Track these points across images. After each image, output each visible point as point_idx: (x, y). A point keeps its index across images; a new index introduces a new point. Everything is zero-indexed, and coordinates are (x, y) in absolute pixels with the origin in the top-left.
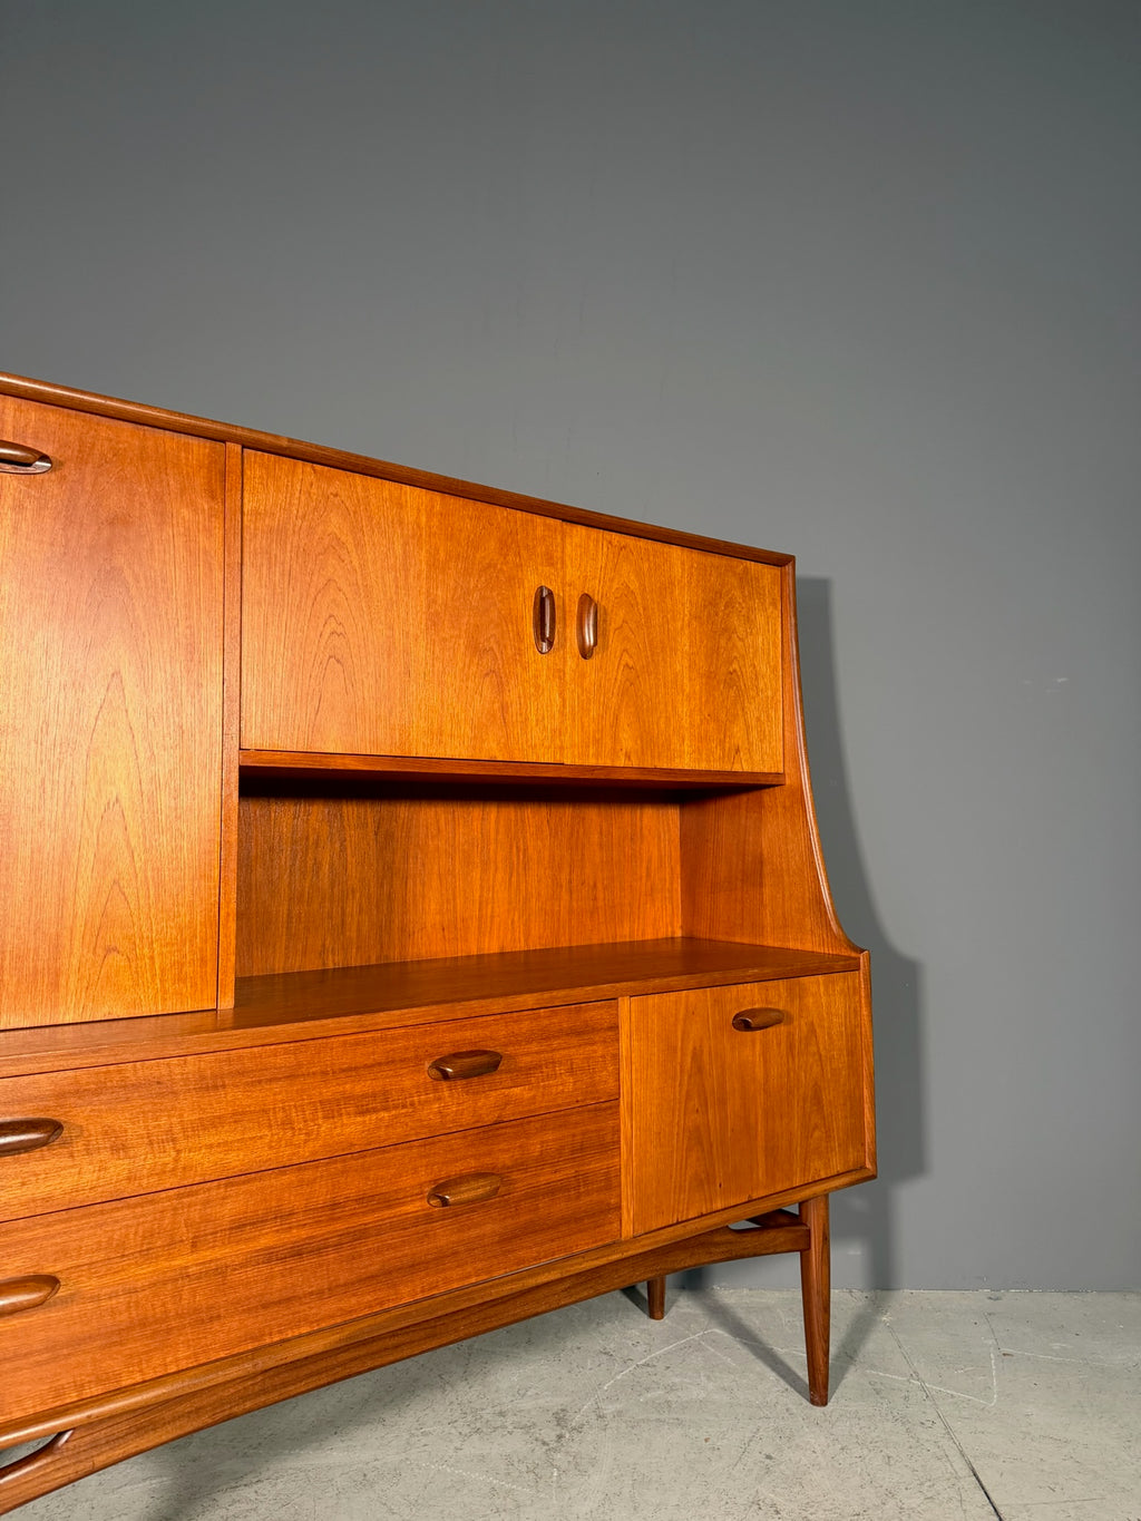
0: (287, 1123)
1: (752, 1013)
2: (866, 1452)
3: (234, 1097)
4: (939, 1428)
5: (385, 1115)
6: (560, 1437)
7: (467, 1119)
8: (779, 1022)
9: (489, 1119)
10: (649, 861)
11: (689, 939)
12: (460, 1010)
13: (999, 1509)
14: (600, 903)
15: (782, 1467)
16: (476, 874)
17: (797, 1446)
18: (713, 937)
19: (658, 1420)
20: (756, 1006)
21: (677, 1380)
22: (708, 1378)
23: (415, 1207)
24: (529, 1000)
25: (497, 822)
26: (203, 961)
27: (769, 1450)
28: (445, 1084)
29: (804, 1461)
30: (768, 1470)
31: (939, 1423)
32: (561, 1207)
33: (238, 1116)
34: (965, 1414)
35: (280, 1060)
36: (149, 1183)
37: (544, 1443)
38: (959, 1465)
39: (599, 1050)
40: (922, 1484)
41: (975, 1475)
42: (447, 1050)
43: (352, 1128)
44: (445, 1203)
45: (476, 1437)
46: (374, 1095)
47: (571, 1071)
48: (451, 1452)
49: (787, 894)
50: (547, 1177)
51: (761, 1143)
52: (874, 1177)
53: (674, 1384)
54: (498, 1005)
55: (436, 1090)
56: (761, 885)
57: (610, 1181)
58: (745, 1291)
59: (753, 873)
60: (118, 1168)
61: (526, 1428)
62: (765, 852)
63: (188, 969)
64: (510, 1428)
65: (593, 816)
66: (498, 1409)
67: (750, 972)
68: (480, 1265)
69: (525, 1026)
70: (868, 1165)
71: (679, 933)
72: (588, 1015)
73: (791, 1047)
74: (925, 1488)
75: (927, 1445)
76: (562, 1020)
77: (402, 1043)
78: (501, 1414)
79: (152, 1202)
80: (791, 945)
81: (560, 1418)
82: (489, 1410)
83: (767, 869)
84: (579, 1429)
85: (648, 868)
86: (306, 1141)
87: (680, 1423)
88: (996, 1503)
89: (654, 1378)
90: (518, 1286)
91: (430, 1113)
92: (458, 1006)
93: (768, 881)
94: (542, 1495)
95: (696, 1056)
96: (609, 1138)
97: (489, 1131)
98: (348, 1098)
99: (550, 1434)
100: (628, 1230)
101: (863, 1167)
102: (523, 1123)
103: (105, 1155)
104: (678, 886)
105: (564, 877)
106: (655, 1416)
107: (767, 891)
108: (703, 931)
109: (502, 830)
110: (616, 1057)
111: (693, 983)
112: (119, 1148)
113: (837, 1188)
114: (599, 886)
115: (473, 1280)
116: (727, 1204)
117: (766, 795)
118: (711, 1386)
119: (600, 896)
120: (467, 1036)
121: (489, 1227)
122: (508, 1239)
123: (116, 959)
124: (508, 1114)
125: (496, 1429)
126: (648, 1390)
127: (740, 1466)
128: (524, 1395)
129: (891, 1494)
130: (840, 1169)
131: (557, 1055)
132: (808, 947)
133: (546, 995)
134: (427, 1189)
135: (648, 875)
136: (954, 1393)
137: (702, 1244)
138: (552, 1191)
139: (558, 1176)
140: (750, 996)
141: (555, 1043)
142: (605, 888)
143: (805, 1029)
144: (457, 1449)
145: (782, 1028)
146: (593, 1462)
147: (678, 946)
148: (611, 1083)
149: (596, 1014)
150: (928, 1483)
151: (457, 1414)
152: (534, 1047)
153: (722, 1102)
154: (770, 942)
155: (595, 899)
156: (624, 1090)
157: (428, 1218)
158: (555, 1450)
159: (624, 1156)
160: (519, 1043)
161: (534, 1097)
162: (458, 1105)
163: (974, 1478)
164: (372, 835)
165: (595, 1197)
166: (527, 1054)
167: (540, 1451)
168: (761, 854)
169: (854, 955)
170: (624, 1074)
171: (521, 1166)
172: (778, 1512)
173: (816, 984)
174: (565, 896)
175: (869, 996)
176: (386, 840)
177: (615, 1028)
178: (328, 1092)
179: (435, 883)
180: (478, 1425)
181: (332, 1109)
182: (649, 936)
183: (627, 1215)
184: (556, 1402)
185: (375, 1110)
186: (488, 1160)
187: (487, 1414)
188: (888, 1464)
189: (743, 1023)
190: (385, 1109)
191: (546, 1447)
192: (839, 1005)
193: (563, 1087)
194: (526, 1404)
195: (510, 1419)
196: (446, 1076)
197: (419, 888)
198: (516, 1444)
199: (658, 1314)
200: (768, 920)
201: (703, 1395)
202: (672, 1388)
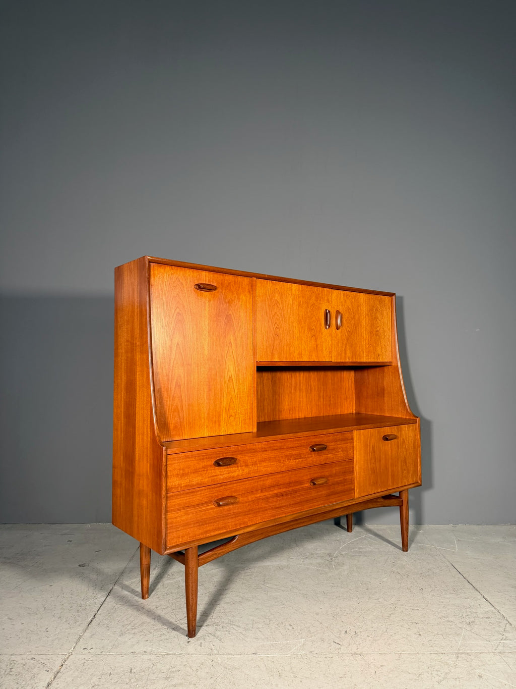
0: (279, 461)
1: (388, 435)
3: (268, 454)
5: (300, 460)
6: (332, 559)
7: (318, 463)
8: (395, 438)
9: (323, 463)
10: (346, 388)
11: (358, 413)
12: (316, 433)
13: (461, 573)
14: (332, 402)
15: (398, 565)
16: (298, 394)
17: (401, 560)
18: (366, 413)
20: (389, 434)
22: (370, 546)
23: (307, 485)
24: (332, 430)
25: (303, 377)
26: (250, 419)
27: (393, 561)
28: (313, 453)
30: (394, 565)
31: (441, 555)
32: (340, 488)
33: (269, 459)
34: (448, 553)
35: (278, 444)
36: (252, 475)
37: (327, 560)
38: (449, 564)
39: (349, 445)
40: (438, 568)
42: (313, 444)
43: (293, 463)
44: (314, 484)
45: (307, 559)
46: (298, 455)
47: (342, 451)
49: (393, 400)
50: (337, 479)
51: (390, 474)
52: (421, 485)
53: (361, 547)
54: (325, 432)
55: (311, 454)
56: (384, 397)
57: (352, 482)
58: (376, 525)
59: (381, 393)
61: (321, 557)
62: (385, 387)
63: (247, 421)
65: (329, 374)
66: (310, 553)
67: (388, 423)
68: (322, 502)
69: (331, 438)
70: (419, 482)
71: (354, 412)
72: (346, 435)
73: (398, 446)
75: (439, 559)
76: (340, 436)
77: (303, 441)
79: (253, 479)
80: (394, 416)
81: (330, 555)
83: (386, 392)
84: (337, 557)
85: (345, 391)
86: (284, 466)
87: (365, 556)
88: (459, 571)
89: (354, 546)
90: (331, 509)
91: (310, 460)
92: (315, 432)
93: (386, 395)
94: (332, 571)
95: (373, 447)
96: (351, 470)
97: (323, 465)
98: (292, 455)
99: (328, 558)
100: (356, 496)
101: (418, 482)
102: (332, 464)
103: (244, 467)
104: (354, 397)
105: (322, 394)
107: (386, 399)
108: (363, 411)
109: (304, 379)
110: (353, 447)
111: (372, 427)
112: (247, 466)
113: (411, 488)
114: (332, 397)
115: (320, 506)
116: (381, 491)
117: (386, 369)
118: (372, 548)
119: (332, 400)
120: (317, 440)
121: (324, 492)
122: (329, 495)
123: (232, 418)
124: (328, 461)
125: (312, 557)
126: (353, 549)
127: (385, 565)
130: (411, 482)
131: (339, 446)
132: (400, 416)
133: (336, 429)
134: (310, 480)
135: (345, 393)
136: (445, 549)
137: (375, 502)
138: (338, 483)
139: (339, 479)
140: (387, 431)
141: (338, 443)
142: (333, 397)
143: (402, 440)
145: (396, 440)
146: (343, 564)
147: (354, 416)
148: (352, 454)
149: (348, 435)
151: (299, 554)
152: (333, 444)
153: (380, 461)
154: (387, 415)
155: (330, 401)
156: (355, 456)
157: (310, 488)
158: (331, 562)
159: (355, 474)
160: (329, 442)
161: (333, 457)
162: (315, 458)
163: (452, 566)
164: (270, 382)
165: (349, 486)
166: (331, 446)
167: (327, 562)
168: (384, 387)
169: (415, 418)
170: (355, 452)
171: (331, 476)
173: (404, 427)
174: (322, 400)
175: (420, 431)
176: (274, 383)
177: (352, 439)
178: (288, 453)
179: (287, 396)
180: (306, 557)
181: (289, 457)
182: (346, 413)
183: (356, 491)
184: (327, 551)
185: (298, 459)
186: (323, 474)
187: (308, 554)
189: (386, 438)
190: (300, 458)
192: (411, 434)
193: (340, 455)
194: (319, 552)
195: (315, 556)
196: (314, 450)
197: (283, 398)
198: (319, 560)
199: (350, 530)
200: (386, 408)
201: (370, 550)
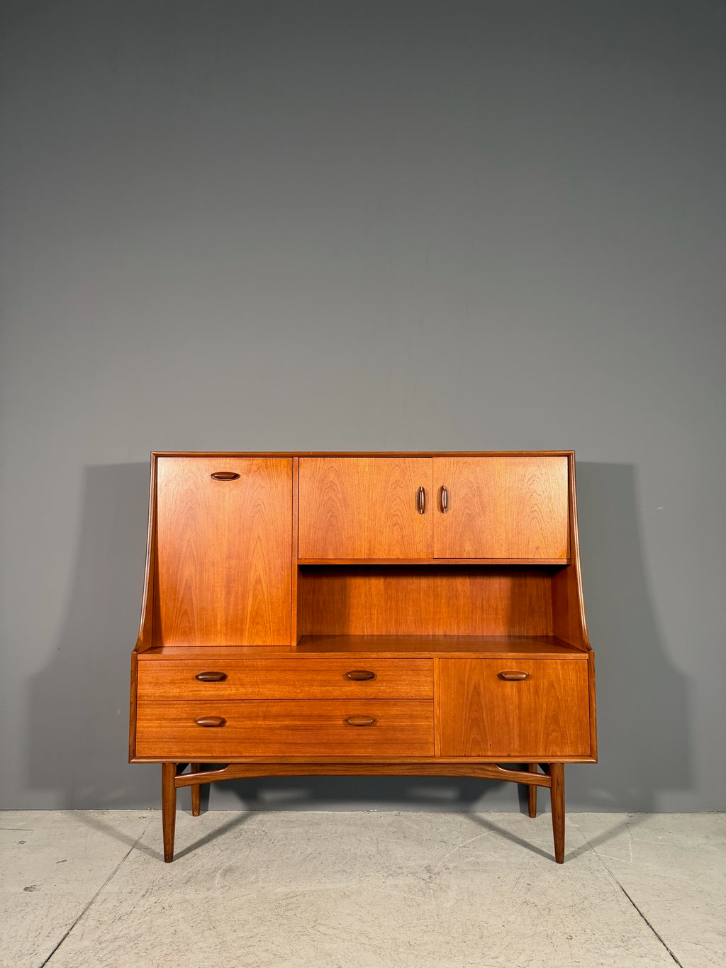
1: (505, 673)
2: (573, 882)
4: (606, 872)
5: (329, 688)
6: (430, 877)
13: (636, 904)
15: (536, 888)
17: (541, 880)
19: (474, 871)
21: (480, 853)
22: (495, 852)
27: (529, 882)
29: (545, 886)
30: (529, 890)
31: (606, 870)
34: (618, 866)
36: (250, 697)
37: (423, 880)
38: (617, 888)
40: (599, 893)
41: (623, 890)
43: (316, 690)
45: (391, 878)
48: (381, 883)
60: (242, 690)
61: (414, 874)
64: (406, 874)
74: (601, 896)
75: (601, 879)
78: (400, 868)
79: (251, 703)
81: (428, 869)
82: (394, 866)
84: (438, 873)
87: (485, 871)
88: (634, 901)
89: (469, 852)
94: (428, 900)
95: (476, 687)
99: (426, 876)
103: (238, 686)
106: (473, 868)
116: (493, 755)
125: (399, 874)
126: (467, 857)
127: (515, 888)
128: (409, 860)
129: (586, 898)
133: (398, 654)
136: (612, 858)
140: (510, 665)
144: (383, 882)
146: (448, 887)
150: (603, 894)
151: (379, 869)
152: (390, 673)
158: (430, 882)
163: (623, 892)
167: (422, 883)
172: (536, 906)
180: (391, 873)
184: (426, 863)
185: (325, 686)
187: (394, 868)
188: (584, 886)
189: (502, 677)
191: (424, 882)
194: (411, 864)
195: (405, 870)
198: (411, 880)
201: (493, 859)
202: (478, 857)
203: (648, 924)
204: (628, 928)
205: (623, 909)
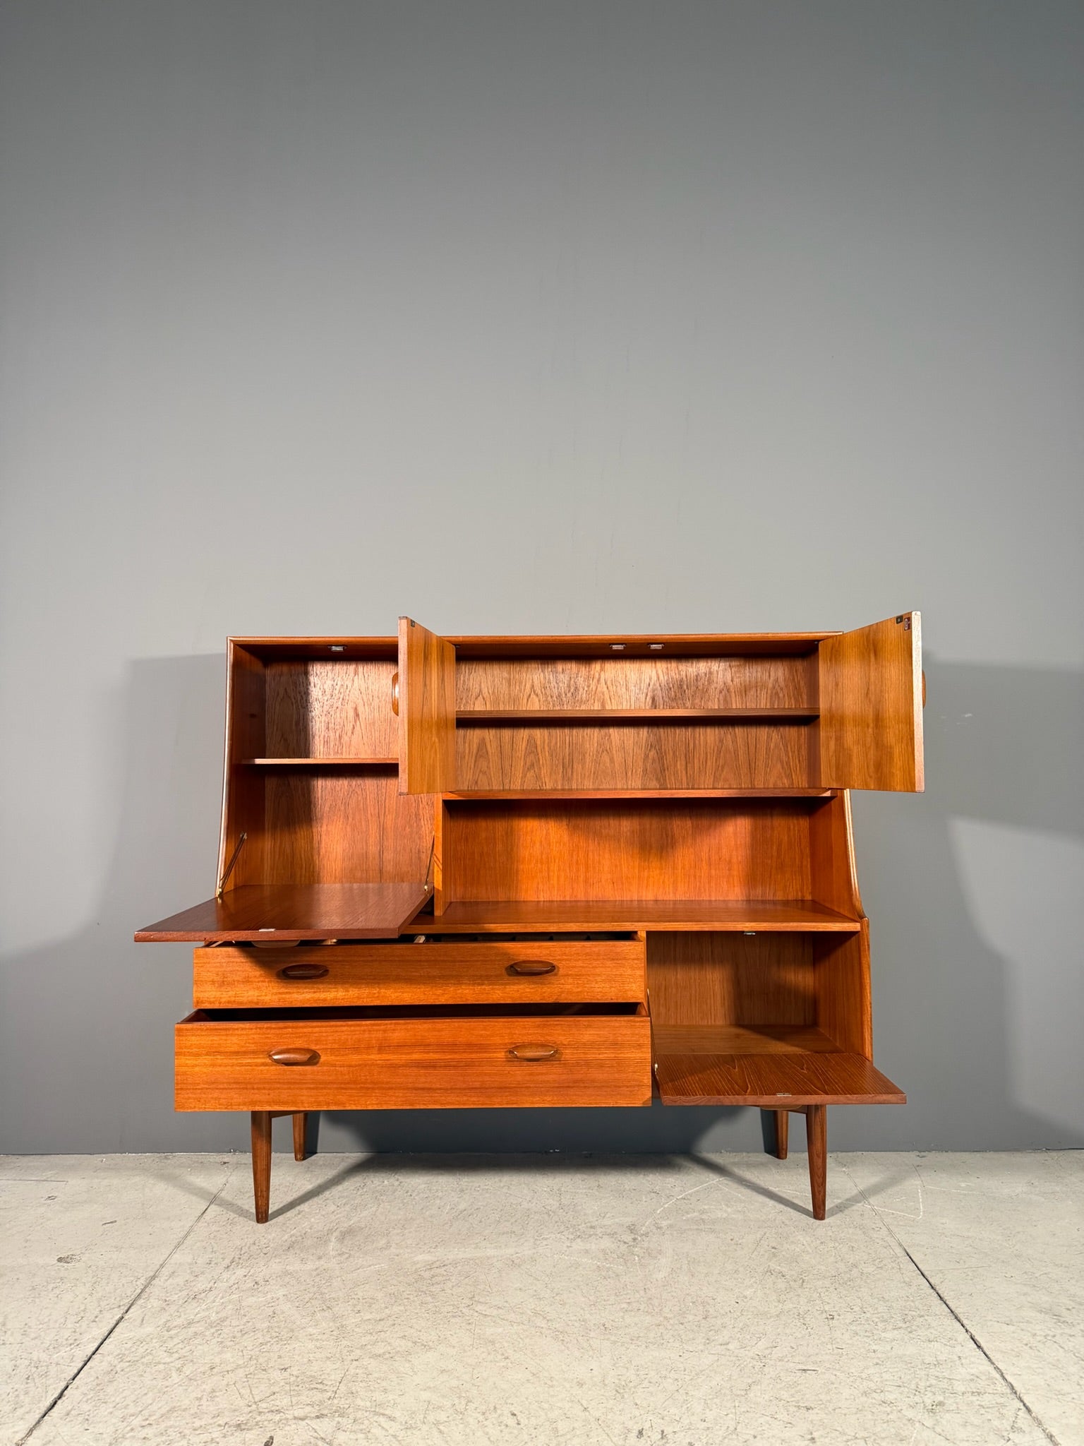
2: (837, 1244)
4: (884, 1231)
6: (635, 1239)
13: (926, 1273)
15: (783, 1253)
17: (792, 1242)
19: (697, 1229)
21: (706, 1207)
22: (727, 1205)
27: (774, 1244)
29: (798, 1250)
30: (776, 1253)
31: (884, 1229)
34: (902, 1224)
37: (625, 1243)
38: (899, 1252)
40: (875, 1260)
41: (908, 1255)
45: (579, 1240)
48: (565, 1249)
53: (704, 1209)
58: (744, 1154)
61: (611, 1236)
64: (600, 1235)
66: (589, 1224)
74: (876, 1262)
75: (877, 1241)
78: (593, 1228)
81: (632, 1229)
82: (583, 1225)
84: (646, 1235)
87: (713, 1231)
88: (922, 1269)
89: (691, 1206)
94: (632, 1270)
99: (628, 1238)
106: (696, 1227)
118: (729, 1210)
125: (591, 1235)
126: (687, 1213)
127: (756, 1253)
128: (604, 1217)
129: (854, 1266)
136: (894, 1212)
144: (568, 1247)
146: (662, 1254)
150: (878, 1260)
151: (562, 1228)
158: (635, 1246)
163: (908, 1257)
167: (623, 1248)
172: (783, 1276)
180: (578, 1234)
184: (628, 1220)
187: (583, 1228)
188: (853, 1250)
191: (626, 1245)
194: (607, 1222)
195: (599, 1231)
198: (606, 1243)
201: (725, 1215)
202: (703, 1212)
203: (941, 1298)
204: (912, 1304)
205: (907, 1279)
